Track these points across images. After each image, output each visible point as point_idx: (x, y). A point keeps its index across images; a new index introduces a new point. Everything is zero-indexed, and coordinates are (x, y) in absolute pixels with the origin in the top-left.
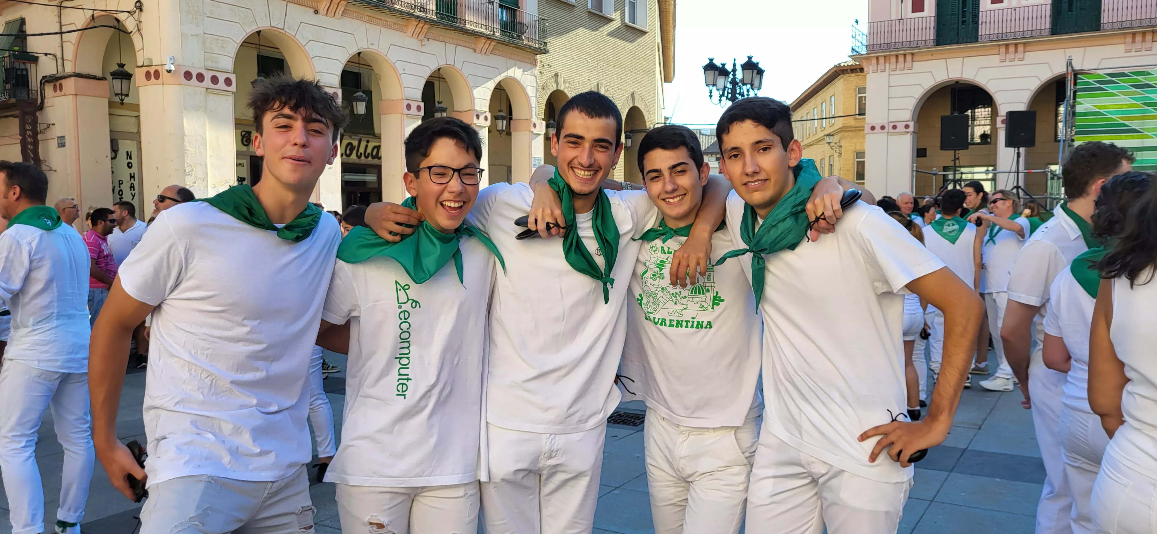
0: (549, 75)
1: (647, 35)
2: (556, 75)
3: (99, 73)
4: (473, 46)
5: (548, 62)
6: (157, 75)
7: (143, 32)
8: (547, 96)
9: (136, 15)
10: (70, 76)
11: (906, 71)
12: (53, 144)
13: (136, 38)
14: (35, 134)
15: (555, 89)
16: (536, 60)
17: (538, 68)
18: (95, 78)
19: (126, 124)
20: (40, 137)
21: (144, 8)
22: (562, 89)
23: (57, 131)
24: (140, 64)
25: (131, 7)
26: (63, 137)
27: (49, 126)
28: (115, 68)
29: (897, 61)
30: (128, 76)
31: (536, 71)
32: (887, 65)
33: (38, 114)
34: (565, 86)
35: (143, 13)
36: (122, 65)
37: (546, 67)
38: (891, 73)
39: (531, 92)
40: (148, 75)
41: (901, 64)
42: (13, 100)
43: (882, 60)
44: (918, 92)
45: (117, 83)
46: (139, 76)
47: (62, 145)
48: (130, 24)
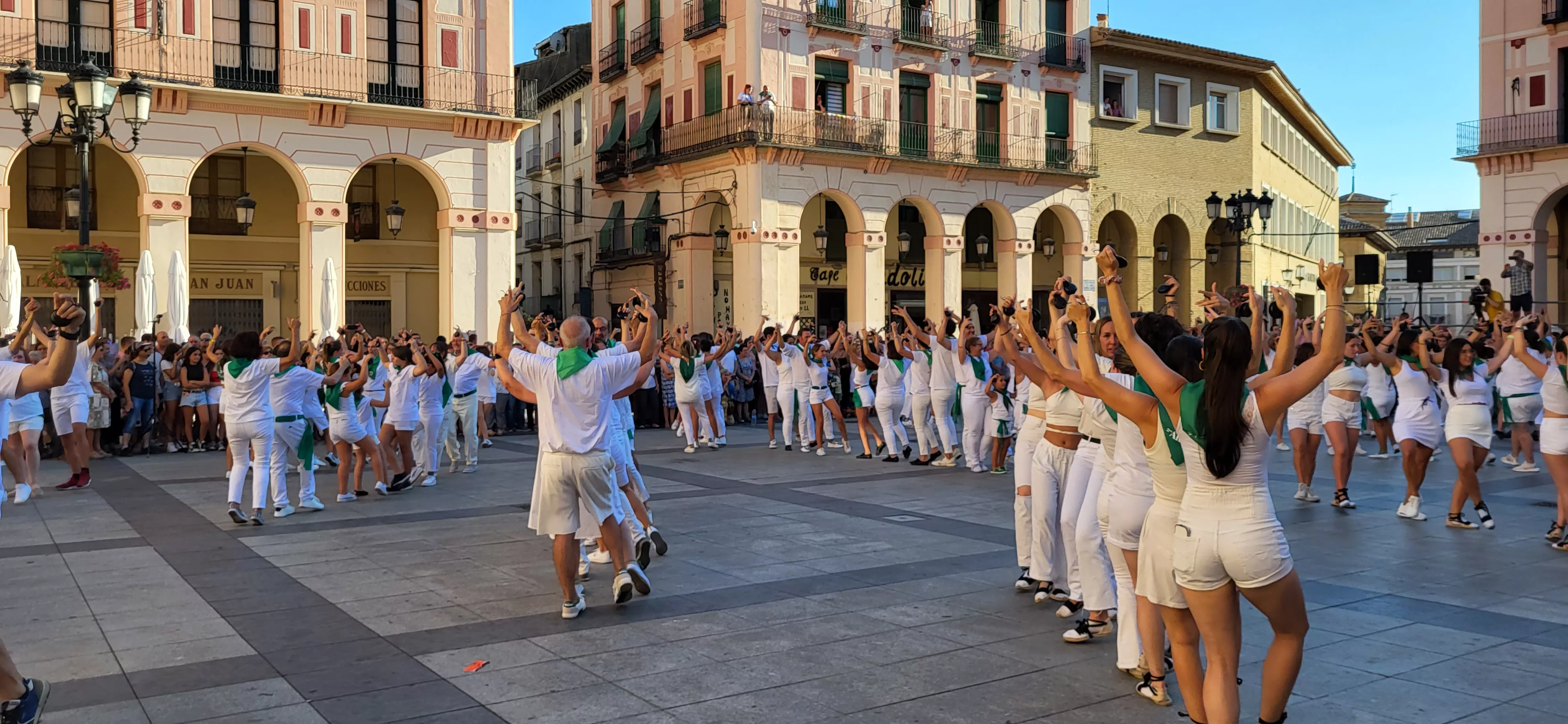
0: (1104, 196)
1: (1238, 139)
2: (1114, 195)
3: (708, 233)
4: (1016, 180)
5: (1103, 184)
6: (745, 235)
7: (737, 204)
8: (1102, 219)
9: (732, 192)
10: (688, 235)
11: (1525, 173)
12: (675, 286)
13: (732, 207)
14: (664, 278)
15: (1112, 209)
16: (1087, 184)
17: (1090, 191)
18: (704, 235)
19: (723, 269)
20: (667, 281)
21: (739, 186)
22: (1120, 209)
23: (677, 277)
24: (734, 227)
25: (730, 186)
26: (682, 281)
27: (672, 272)
28: (718, 229)
29: (1513, 162)
30: (726, 234)
31: (1088, 194)
32: (1502, 167)
33: (666, 264)
34: (1124, 206)
35: (738, 190)
36: (722, 227)
37: (1101, 189)
38: (1508, 175)
39: (1081, 215)
40: (739, 235)
41: (1518, 166)
42: (650, 254)
43: (1494, 162)
44: (1541, 197)
45: (719, 239)
46: (733, 235)
47: (681, 287)
48: (729, 198)
